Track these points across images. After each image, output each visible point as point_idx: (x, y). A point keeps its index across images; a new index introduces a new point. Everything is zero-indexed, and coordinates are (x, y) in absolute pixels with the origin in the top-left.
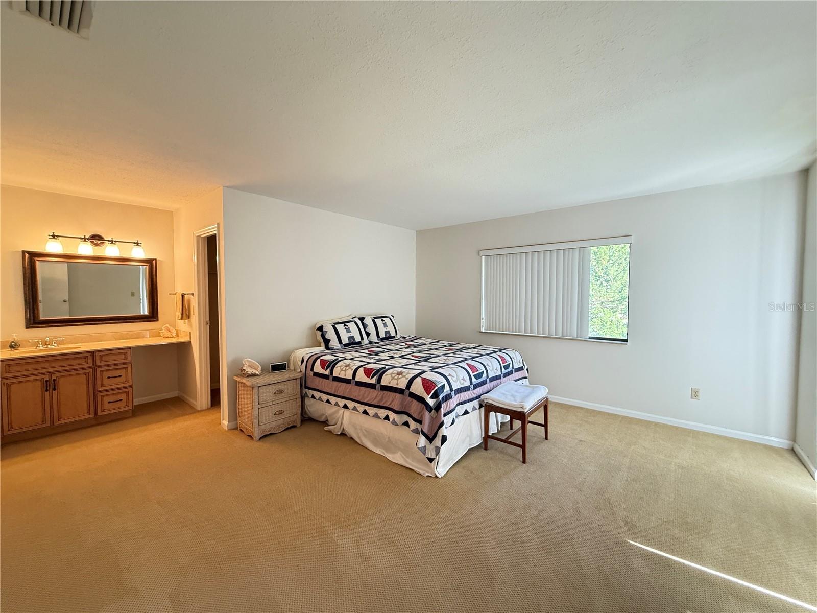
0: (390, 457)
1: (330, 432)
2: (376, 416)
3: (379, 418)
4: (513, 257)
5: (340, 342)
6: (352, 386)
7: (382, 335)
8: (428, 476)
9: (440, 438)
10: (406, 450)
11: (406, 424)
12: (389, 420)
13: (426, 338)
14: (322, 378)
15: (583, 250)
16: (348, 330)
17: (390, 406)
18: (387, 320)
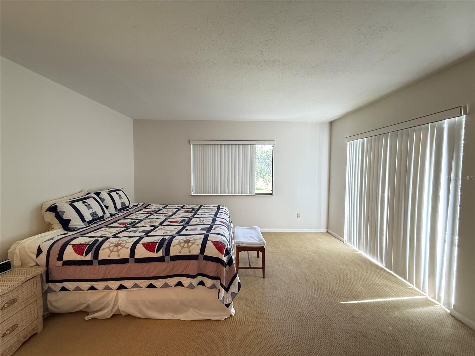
0: (181, 317)
1: (94, 319)
2: (166, 286)
3: (170, 286)
4: (212, 146)
5: (83, 220)
6: (132, 265)
7: (119, 207)
8: (225, 319)
9: (237, 285)
10: (200, 305)
11: (201, 283)
12: (182, 285)
13: (155, 204)
14: (80, 265)
15: (252, 146)
16: (89, 207)
17: (183, 273)
18: (120, 192)
